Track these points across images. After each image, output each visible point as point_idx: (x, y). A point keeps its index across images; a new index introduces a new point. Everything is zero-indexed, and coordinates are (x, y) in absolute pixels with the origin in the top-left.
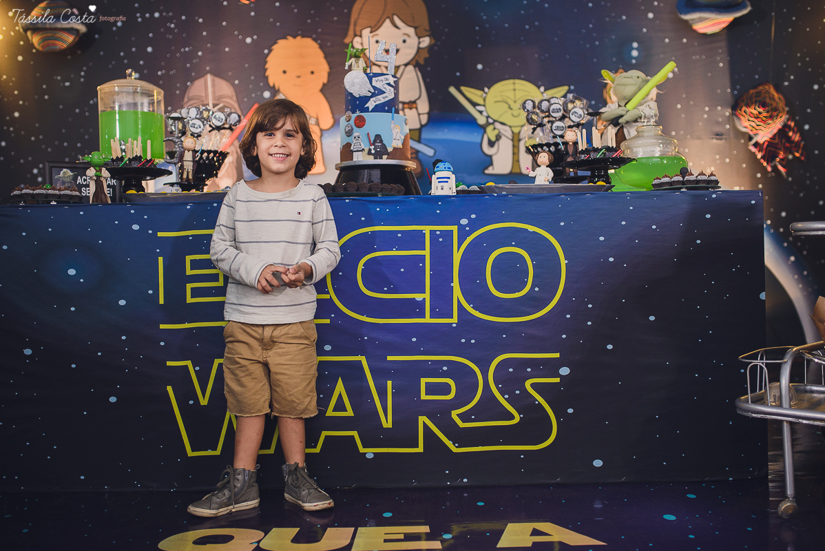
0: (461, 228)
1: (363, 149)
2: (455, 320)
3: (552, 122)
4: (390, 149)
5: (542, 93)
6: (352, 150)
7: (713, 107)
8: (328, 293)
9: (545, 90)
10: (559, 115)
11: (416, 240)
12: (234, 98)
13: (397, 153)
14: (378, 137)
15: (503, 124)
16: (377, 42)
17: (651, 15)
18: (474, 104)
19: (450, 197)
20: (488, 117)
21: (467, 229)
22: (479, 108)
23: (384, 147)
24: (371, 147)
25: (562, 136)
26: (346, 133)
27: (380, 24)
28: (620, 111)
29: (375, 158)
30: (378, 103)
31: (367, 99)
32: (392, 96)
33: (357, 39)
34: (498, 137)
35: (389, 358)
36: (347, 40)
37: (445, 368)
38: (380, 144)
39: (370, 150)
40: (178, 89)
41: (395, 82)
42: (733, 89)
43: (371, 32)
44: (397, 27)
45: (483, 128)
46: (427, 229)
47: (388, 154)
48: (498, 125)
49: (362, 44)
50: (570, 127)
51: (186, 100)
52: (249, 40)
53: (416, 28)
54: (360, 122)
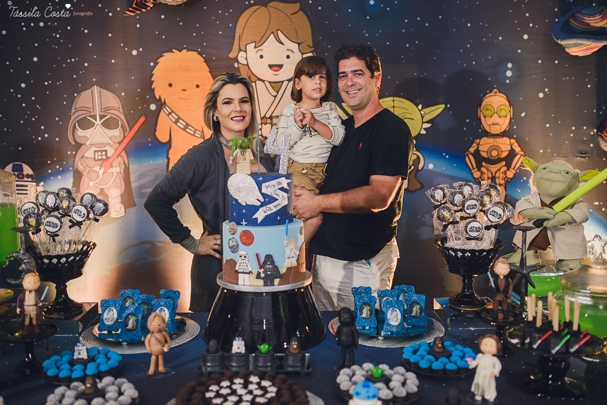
1: (250, 272)
3: (467, 221)
4: (283, 270)
5: (420, 111)
6: (236, 271)
7: (579, 127)
9: (423, 108)
12: (121, 110)
13: (290, 273)
14: (269, 258)
16: (261, 57)
17: (526, 37)
23: (276, 269)
24: (260, 271)
26: (231, 248)
27: (264, 39)
29: (266, 284)
30: (269, 213)
31: (255, 209)
32: (286, 203)
33: (242, 54)
36: (232, 55)
38: (271, 266)
39: (259, 273)
40: (65, 99)
41: (288, 184)
42: (599, 110)
43: (255, 47)
44: (282, 43)
47: (281, 276)
49: (246, 59)
50: (488, 228)
51: (73, 111)
52: (134, 52)
53: (299, 44)
54: (248, 239)
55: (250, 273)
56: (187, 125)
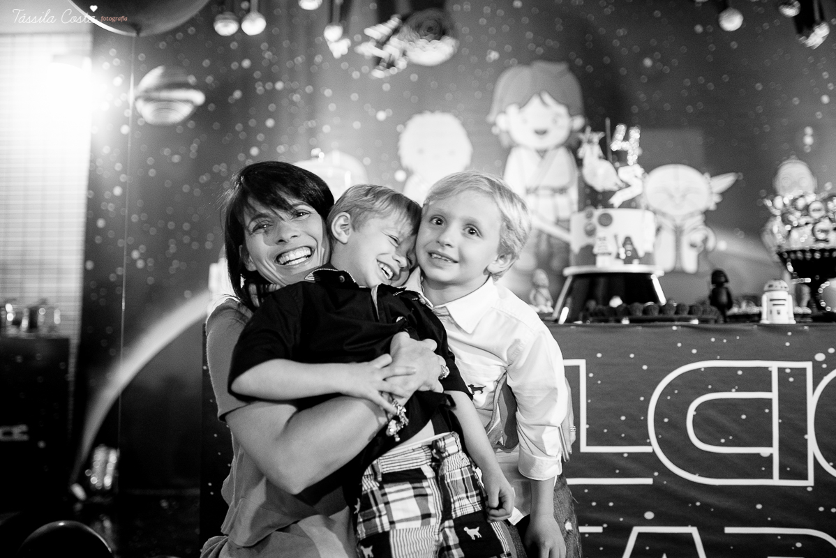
0: (817, 365)
1: (610, 253)
2: (810, 482)
5: (707, 180)
8: (650, 444)
9: (710, 177)
11: (759, 379)
17: (825, 99)
21: (824, 366)
27: (527, 100)
29: (626, 264)
30: (625, 198)
31: (611, 193)
32: (640, 190)
33: (501, 117)
35: (728, 530)
36: (491, 118)
37: (799, 545)
39: (619, 254)
43: (518, 109)
44: (547, 105)
46: (774, 366)
47: (639, 258)
49: (506, 123)
53: (568, 107)
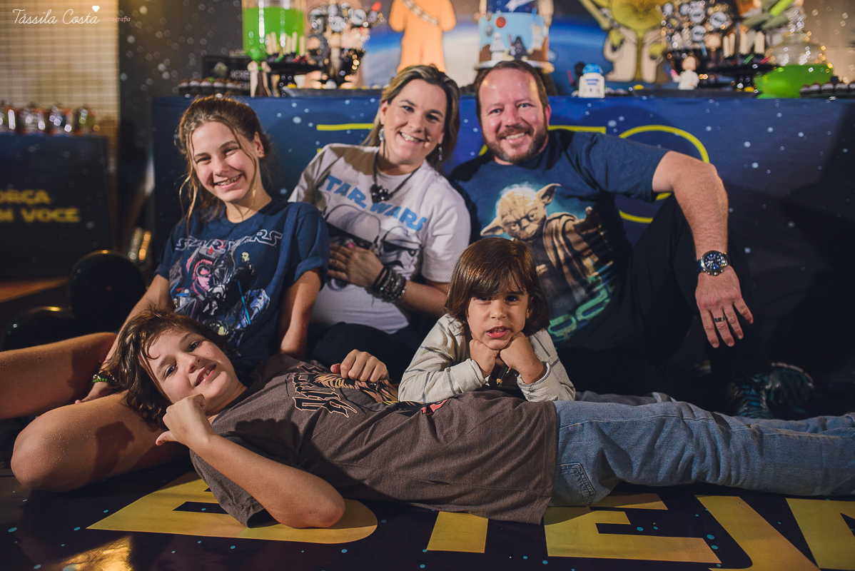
3: (691, 28)
4: (530, 51)
6: (491, 51)
7: (852, 14)
10: (699, 20)
13: (538, 55)
14: (519, 39)
15: (627, 28)
18: (599, 7)
19: (599, 99)
20: (612, 21)
22: (605, 11)
23: (524, 48)
24: (511, 49)
25: (703, 41)
26: (487, 33)
28: (765, 17)
34: (622, 42)
45: (606, 33)
48: (623, 30)
50: (711, 33)
54: (501, 23)
55: (503, 51)
56: (423, 13)
